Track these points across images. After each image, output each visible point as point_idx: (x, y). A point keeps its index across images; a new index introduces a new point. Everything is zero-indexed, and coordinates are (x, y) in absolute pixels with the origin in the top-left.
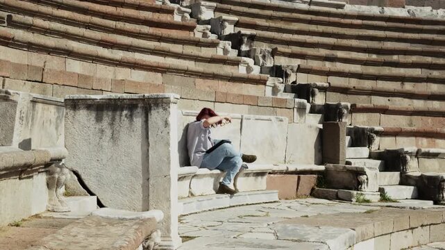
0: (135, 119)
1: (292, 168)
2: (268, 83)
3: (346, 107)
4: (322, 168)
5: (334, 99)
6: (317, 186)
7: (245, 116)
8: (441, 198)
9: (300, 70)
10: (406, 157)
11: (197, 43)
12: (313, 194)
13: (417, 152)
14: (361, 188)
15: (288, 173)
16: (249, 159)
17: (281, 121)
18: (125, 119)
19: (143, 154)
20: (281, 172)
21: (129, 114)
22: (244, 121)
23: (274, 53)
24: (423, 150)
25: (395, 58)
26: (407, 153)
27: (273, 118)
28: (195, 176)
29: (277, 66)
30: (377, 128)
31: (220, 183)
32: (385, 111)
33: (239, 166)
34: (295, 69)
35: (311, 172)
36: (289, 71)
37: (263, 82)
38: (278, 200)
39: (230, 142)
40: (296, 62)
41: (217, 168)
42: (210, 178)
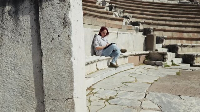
0: (21, 18)
1: (137, 53)
2: (124, 21)
3: (152, 29)
4: (147, 52)
5: (146, 27)
6: (146, 59)
7: (119, 32)
8: (193, 63)
9: (133, 17)
10: (178, 47)
11: (97, 7)
12: (144, 63)
13: (181, 45)
14: (165, 60)
15: (136, 55)
16: (123, 51)
17: (132, 34)
18: (9, 18)
19: (34, 67)
20: (133, 55)
21: (13, 10)
22: (118, 34)
23: (123, 12)
24: (184, 44)
25: (161, 14)
26: (178, 46)
27: (129, 33)
28: (99, 61)
29: (125, 16)
30: (165, 37)
31: (110, 62)
32: (165, 30)
33: (119, 54)
34: (132, 17)
35: (144, 54)
36: (130, 18)
37: (122, 21)
38: (133, 67)
39: (115, 44)
40: (131, 15)
41: (109, 56)
42: (106, 61)
